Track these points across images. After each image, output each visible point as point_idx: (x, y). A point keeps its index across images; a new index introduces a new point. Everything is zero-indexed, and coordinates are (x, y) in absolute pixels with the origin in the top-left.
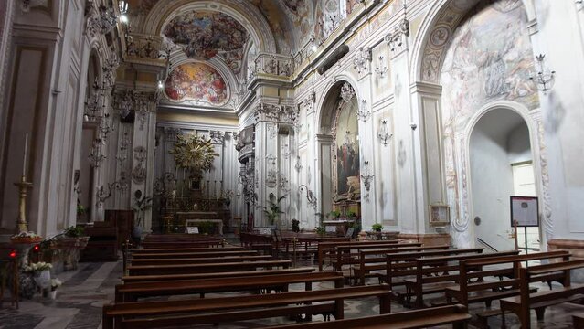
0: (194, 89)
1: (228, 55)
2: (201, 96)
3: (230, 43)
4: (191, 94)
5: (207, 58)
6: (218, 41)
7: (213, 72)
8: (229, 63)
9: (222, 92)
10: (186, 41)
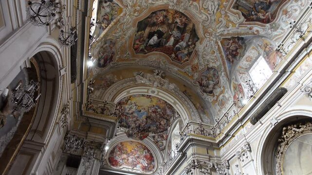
0: (130, 160)
1: (156, 137)
2: (135, 165)
3: (158, 128)
4: (128, 164)
5: (141, 139)
6: (149, 127)
7: (145, 148)
8: (156, 143)
9: (151, 164)
10: (128, 126)
